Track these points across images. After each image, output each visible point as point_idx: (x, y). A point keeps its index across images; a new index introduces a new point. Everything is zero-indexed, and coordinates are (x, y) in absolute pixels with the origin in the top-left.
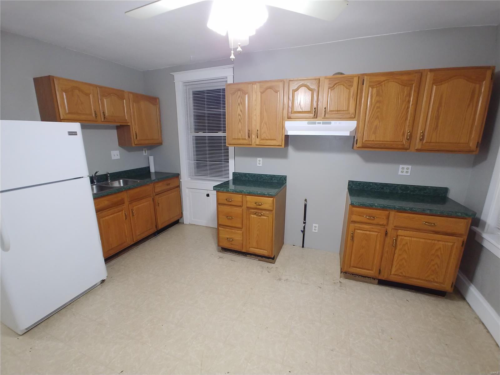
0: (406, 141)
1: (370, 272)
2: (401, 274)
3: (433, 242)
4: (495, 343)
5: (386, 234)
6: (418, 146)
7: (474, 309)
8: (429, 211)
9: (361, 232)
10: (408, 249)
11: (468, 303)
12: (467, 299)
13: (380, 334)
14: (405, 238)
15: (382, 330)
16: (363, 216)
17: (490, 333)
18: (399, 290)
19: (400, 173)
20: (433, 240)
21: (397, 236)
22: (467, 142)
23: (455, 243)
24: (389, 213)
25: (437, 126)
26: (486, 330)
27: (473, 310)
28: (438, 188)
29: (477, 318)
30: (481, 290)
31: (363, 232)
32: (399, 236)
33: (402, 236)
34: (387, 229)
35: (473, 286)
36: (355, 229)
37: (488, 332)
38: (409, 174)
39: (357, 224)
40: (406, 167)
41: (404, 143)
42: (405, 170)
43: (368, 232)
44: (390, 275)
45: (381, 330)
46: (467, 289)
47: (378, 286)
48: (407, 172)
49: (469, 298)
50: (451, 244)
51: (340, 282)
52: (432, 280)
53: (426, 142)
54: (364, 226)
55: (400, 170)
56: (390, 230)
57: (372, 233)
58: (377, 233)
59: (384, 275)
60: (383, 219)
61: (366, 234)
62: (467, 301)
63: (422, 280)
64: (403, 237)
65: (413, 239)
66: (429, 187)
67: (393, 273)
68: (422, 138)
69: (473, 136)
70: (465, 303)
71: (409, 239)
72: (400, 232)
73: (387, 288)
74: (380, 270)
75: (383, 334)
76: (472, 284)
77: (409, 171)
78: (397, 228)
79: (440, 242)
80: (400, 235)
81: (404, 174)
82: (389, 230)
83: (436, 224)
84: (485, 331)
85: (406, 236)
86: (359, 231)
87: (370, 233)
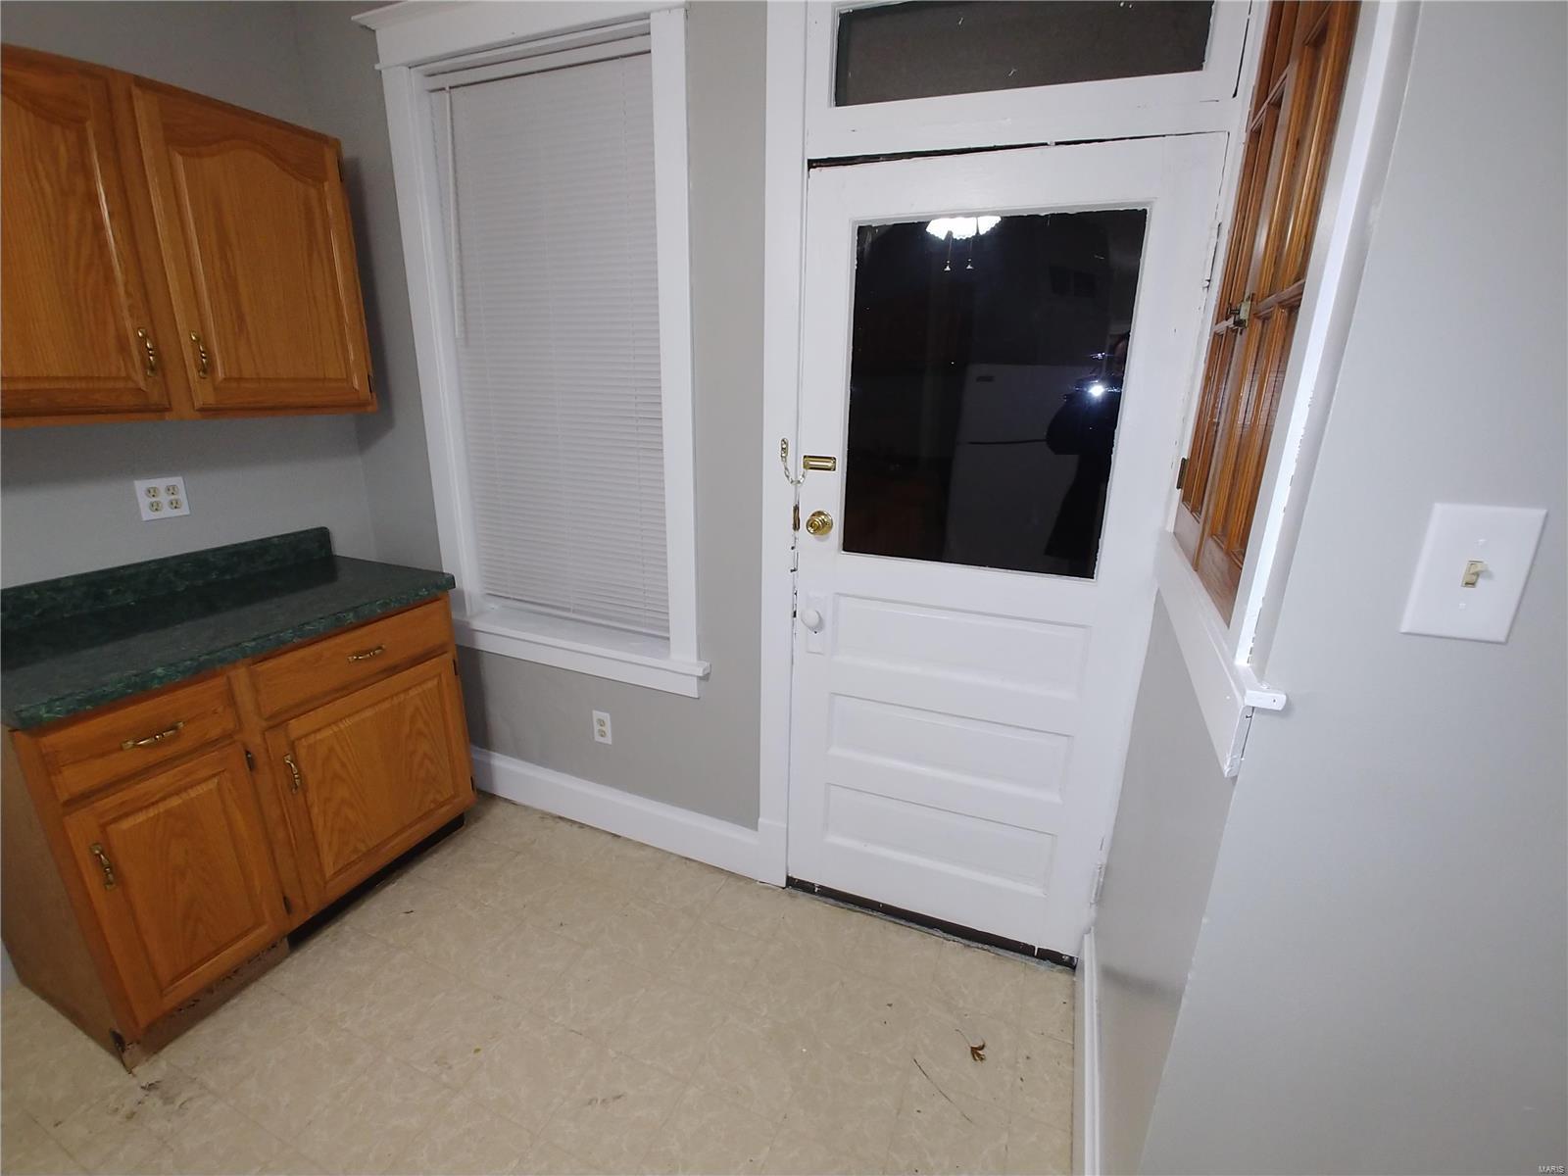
0: (146, 378)
1: (258, 931)
2: (354, 857)
3: (396, 701)
4: (609, 837)
5: (251, 764)
6: (204, 395)
7: (527, 803)
8: (351, 615)
9: (141, 817)
10: (343, 765)
11: (506, 800)
12: (501, 792)
13: (444, 1077)
14: (319, 736)
15: (436, 1062)
16: (121, 749)
17: (588, 826)
18: (364, 907)
19: (147, 514)
20: (392, 697)
21: (292, 746)
22: (345, 377)
23: (440, 675)
24: (228, 678)
25: (241, 318)
26: (577, 825)
27: (526, 808)
28: (302, 536)
29: (545, 816)
30: (520, 753)
31: (152, 812)
32: (296, 743)
33: (306, 736)
34: (244, 745)
35: (496, 754)
36: (103, 827)
37: (582, 826)
38: (184, 510)
39: (98, 800)
40: (160, 483)
41: (142, 384)
42: (164, 498)
43: (174, 802)
44: (326, 883)
45: (435, 1065)
46: (488, 770)
47: (297, 955)
48: (175, 504)
49: (503, 789)
50: (435, 682)
51: (151, 1087)
52: (432, 806)
53: (225, 379)
54: (142, 785)
55: (144, 501)
56: (258, 740)
57: (193, 793)
58: (216, 780)
59: (305, 903)
60: (215, 712)
61: (169, 813)
62: (500, 797)
63: (410, 826)
64: (312, 739)
65: (342, 726)
66: (276, 540)
67: (329, 871)
68: (207, 363)
69: (352, 357)
70: (501, 803)
71: (331, 732)
72: (297, 727)
73: (330, 932)
74: (285, 898)
75: (450, 1068)
76: (493, 753)
77: (182, 496)
78: (277, 722)
79: (413, 693)
80: (299, 739)
81: (167, 512)
82: (255, 741)
83: (384, 646)
84: (575, 828)
85: (319, 730)
86: (126, 824)
87: (185, 796)
